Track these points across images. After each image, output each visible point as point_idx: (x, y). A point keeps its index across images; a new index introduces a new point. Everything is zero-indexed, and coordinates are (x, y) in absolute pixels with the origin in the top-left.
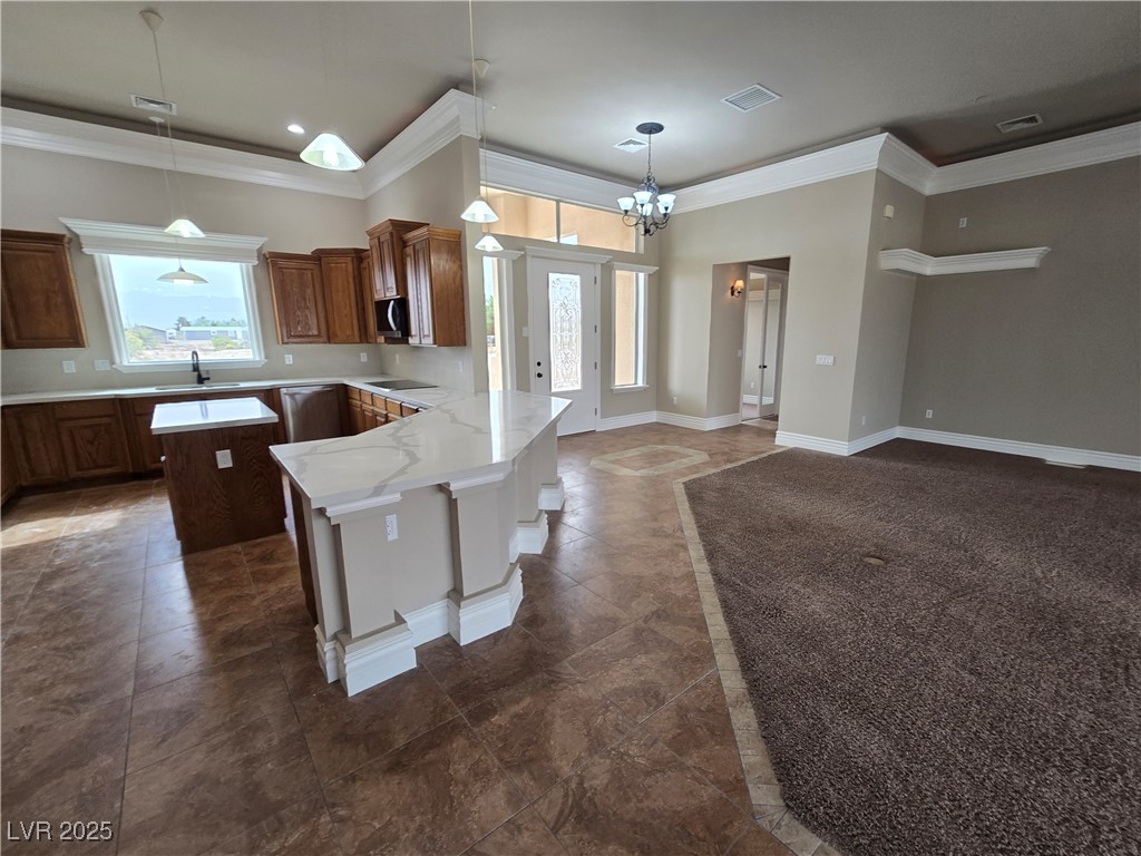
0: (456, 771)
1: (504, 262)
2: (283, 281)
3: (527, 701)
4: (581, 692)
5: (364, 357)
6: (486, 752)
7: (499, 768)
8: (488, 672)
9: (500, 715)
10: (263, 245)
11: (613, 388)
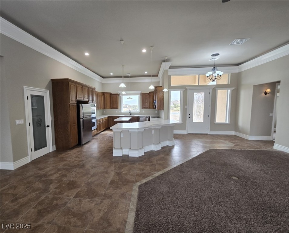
0: (113, 165)
1: (181, 91)
2: (143, 98)
3: (128, 164)
4: (135, 166)
5: (156, 112)
7: (117, 167)
8: (128, 160)
10: (141, 92)
11: (215, 123)
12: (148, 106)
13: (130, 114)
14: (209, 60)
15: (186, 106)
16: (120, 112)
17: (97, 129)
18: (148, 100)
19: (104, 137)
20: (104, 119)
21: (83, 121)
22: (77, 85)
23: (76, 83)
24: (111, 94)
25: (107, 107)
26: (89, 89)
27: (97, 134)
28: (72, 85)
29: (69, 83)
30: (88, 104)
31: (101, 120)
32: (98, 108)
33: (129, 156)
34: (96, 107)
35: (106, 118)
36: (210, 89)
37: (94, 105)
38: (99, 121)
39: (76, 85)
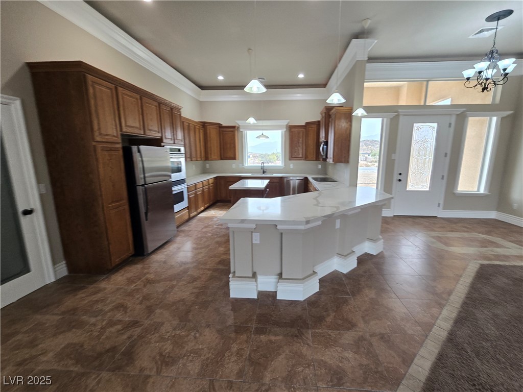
0: (234, 347)
1: (385, 120)
2: (292, 136)
3: (280, 337)
4: (304, 350)
5: (320, 166)
6: (248, 348)
7: (246, 358)
8: (277, 315)
9: (265, 336)
10: (288, 123)
11: (455, 192)
12: (302, 155)
13: (264, 172)
14: (471, 37)
15: (393, 155)
16: (241, 166)
17: (188, 208)
18: (303, 141)
19: (206, 227)
20: (205, 183)
21: (146, 192)
22: (120, 89)
23: (116, 84)
24: (220, 126)
25: (213, 157)
26: (163, 107)
27: (190, 219)
28: (99, 84)
29: (85, 77)
30: (160, 146)
31: (198, 187)
32: (189, 158)
33: (278, 298)
34: (184, 156)
35: (211, 181)
36: (450, 115)
37: (179, 150)
38: (193, 189)
39: (116, 89)
